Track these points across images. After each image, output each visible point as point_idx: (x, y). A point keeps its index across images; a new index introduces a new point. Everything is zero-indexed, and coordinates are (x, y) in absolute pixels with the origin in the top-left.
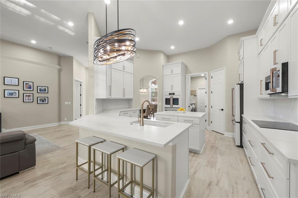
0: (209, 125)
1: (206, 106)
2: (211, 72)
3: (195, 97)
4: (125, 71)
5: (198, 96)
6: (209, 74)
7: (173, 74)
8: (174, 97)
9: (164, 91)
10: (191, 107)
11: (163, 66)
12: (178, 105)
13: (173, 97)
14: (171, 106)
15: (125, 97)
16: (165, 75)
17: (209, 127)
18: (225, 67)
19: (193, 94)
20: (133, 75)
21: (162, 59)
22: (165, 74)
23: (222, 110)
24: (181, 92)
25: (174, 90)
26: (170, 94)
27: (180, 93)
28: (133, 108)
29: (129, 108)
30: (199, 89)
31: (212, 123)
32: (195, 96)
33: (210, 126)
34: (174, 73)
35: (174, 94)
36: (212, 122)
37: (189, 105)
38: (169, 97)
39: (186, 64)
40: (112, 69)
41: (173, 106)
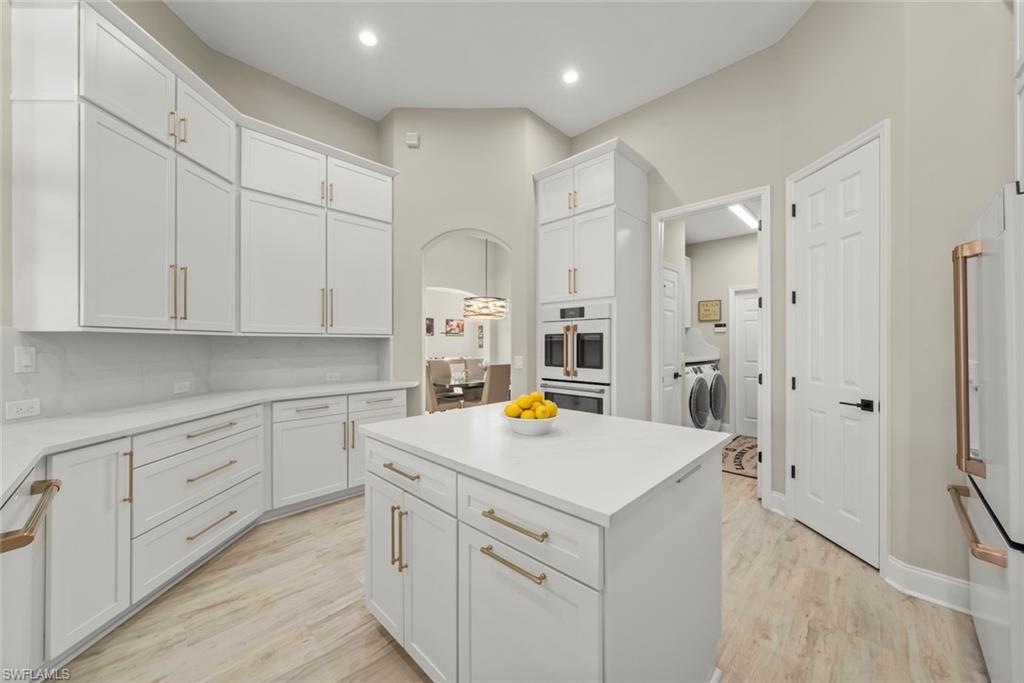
0: (778, 486)
1: (760, 376)
2: (789, 182)
3: (718, 329)
4: (333, 205)
5: (731, 325)
6: (778, 195)
7: (577, 211)
8: (585, 327)
9: (541, 301)
10: (691, 378)
11: (535, 182)
12: (601, 367)
13: (575, 327)
14: (568, 374)
15: (330, 330)
16: (543, 225)
17: (776, 494)
18: (887, 123)
19: (711, 315)
20: (389, 227)
21: (530, 147)
22: (544, 217)
23: (867, 405)
24: (614, 302)
25: (581, 294)
26: (564, 313)
27: (610, 305)
28: (388, 380)
29: (380, 377)
30: (737, 293)
31: (793, 476)
32: (716, 326)
33: (783, 491)
34: (580, 208)
35: (581, 312)
36: (793, 467)
37: (673, 369)
38: (558, 328)
39: (654, 164)
40: (244, 194)
41: (575, 374)
